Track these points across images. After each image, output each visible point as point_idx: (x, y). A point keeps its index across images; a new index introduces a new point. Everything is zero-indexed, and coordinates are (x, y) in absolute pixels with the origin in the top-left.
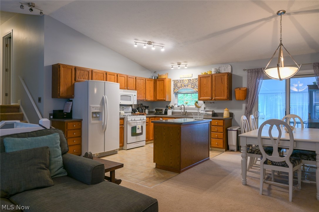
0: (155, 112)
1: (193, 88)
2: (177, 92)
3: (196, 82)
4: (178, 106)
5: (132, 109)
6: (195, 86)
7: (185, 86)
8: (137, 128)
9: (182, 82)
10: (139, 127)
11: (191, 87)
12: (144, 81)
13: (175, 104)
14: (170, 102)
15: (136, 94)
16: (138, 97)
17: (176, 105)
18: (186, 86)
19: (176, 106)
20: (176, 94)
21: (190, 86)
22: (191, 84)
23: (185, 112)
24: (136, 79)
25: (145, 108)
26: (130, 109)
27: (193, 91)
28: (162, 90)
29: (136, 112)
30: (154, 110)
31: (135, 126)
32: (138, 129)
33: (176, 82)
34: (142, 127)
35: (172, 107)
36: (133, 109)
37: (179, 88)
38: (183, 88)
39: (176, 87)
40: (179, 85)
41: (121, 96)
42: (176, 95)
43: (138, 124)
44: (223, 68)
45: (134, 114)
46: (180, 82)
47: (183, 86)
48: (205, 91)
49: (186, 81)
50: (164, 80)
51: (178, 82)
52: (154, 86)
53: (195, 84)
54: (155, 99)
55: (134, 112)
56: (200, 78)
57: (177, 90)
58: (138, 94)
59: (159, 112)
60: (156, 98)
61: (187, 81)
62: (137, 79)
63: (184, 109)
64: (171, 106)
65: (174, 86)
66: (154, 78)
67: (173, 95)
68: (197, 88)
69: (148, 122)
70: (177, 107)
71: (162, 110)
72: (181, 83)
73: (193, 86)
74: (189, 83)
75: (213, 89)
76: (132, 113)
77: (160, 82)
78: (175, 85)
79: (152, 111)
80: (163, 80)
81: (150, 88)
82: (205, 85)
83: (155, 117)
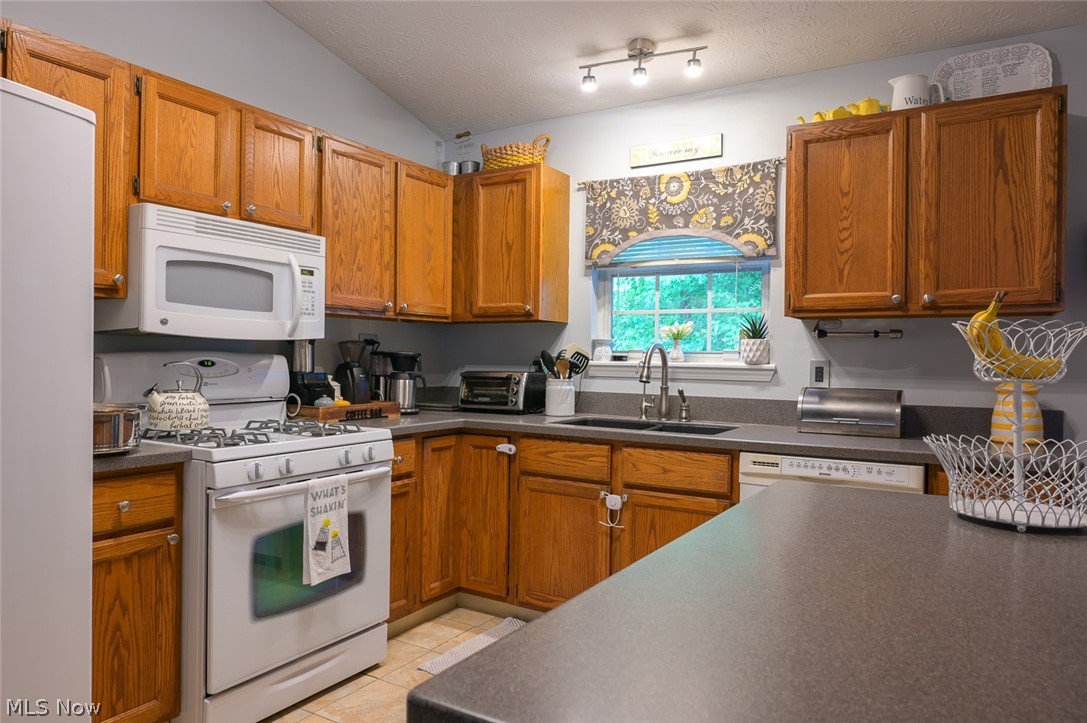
0: (463, 392)
1: (729, 230)
2: (607, 261)
3: (756, 185)
4: (615, 358)
5: (293, 375)
6: (745, 214)
7: (667, 219)
8: (311, 537)
9: (645, 191)
10: (332, 530)
11: (717, 227)
12: (388, 181)
13: (595, 344)
14: (562, 326)
15: (318, 262)
16: (332, 286)
17: (598, 349)
18: (680, 221)
19: (602, 357)
20: (602, 273)
21: (705, 216)
22: (717, 209)
23: (670, 399)
24: (320, 150)
25: (390, 370)
26: (276, 375)
27: (729, 253)
28: (509, 247)
29: (325, 401)
30: (456, 381)
31: (294, 519)
32: (321, 546)
33: (603, 199)
34: (356, 522)
35: (577, 365)
36: (303, 375)
37: (625, 232)
38: (657, 234)
39: (604, 226)
40: (625, 212)
41: (170, 264)
42: (601, 284)
43: (321, 502)
44: (978, 71)
45: (306, 411)
46: (636, 196)
47: (654, 217)
48: (847, 244)
49: (674, 186)
50: (524, 180)
51: (621, 193)
52: (455, 221)
53: (746, 206)
54: (460, 310)
55: (303, 394)
56: (807, 143)
57: (609, 247)
58: (333, 261)
59: (487, 393)
60: (470, 302)
61: (687, 185)
62: (328, 154)
63: (665, 379)
64: (568, 356)
65: (592, 223)
66: (454, 170)
67: (579, 284)
68: (759, 232)
69: (408, 475)
70: (607, 361)
71: (506, 381)
72: (642, 203)
73: (727, 220)
74: (703, 200)
75: (921, 226)
76: (291, 402)
77: (501, 192)
78: (600, 216)
79: (442, 389)
80: (518, 178)
81: (430, 232)
82: (845, 201)
83: (460, 432)
